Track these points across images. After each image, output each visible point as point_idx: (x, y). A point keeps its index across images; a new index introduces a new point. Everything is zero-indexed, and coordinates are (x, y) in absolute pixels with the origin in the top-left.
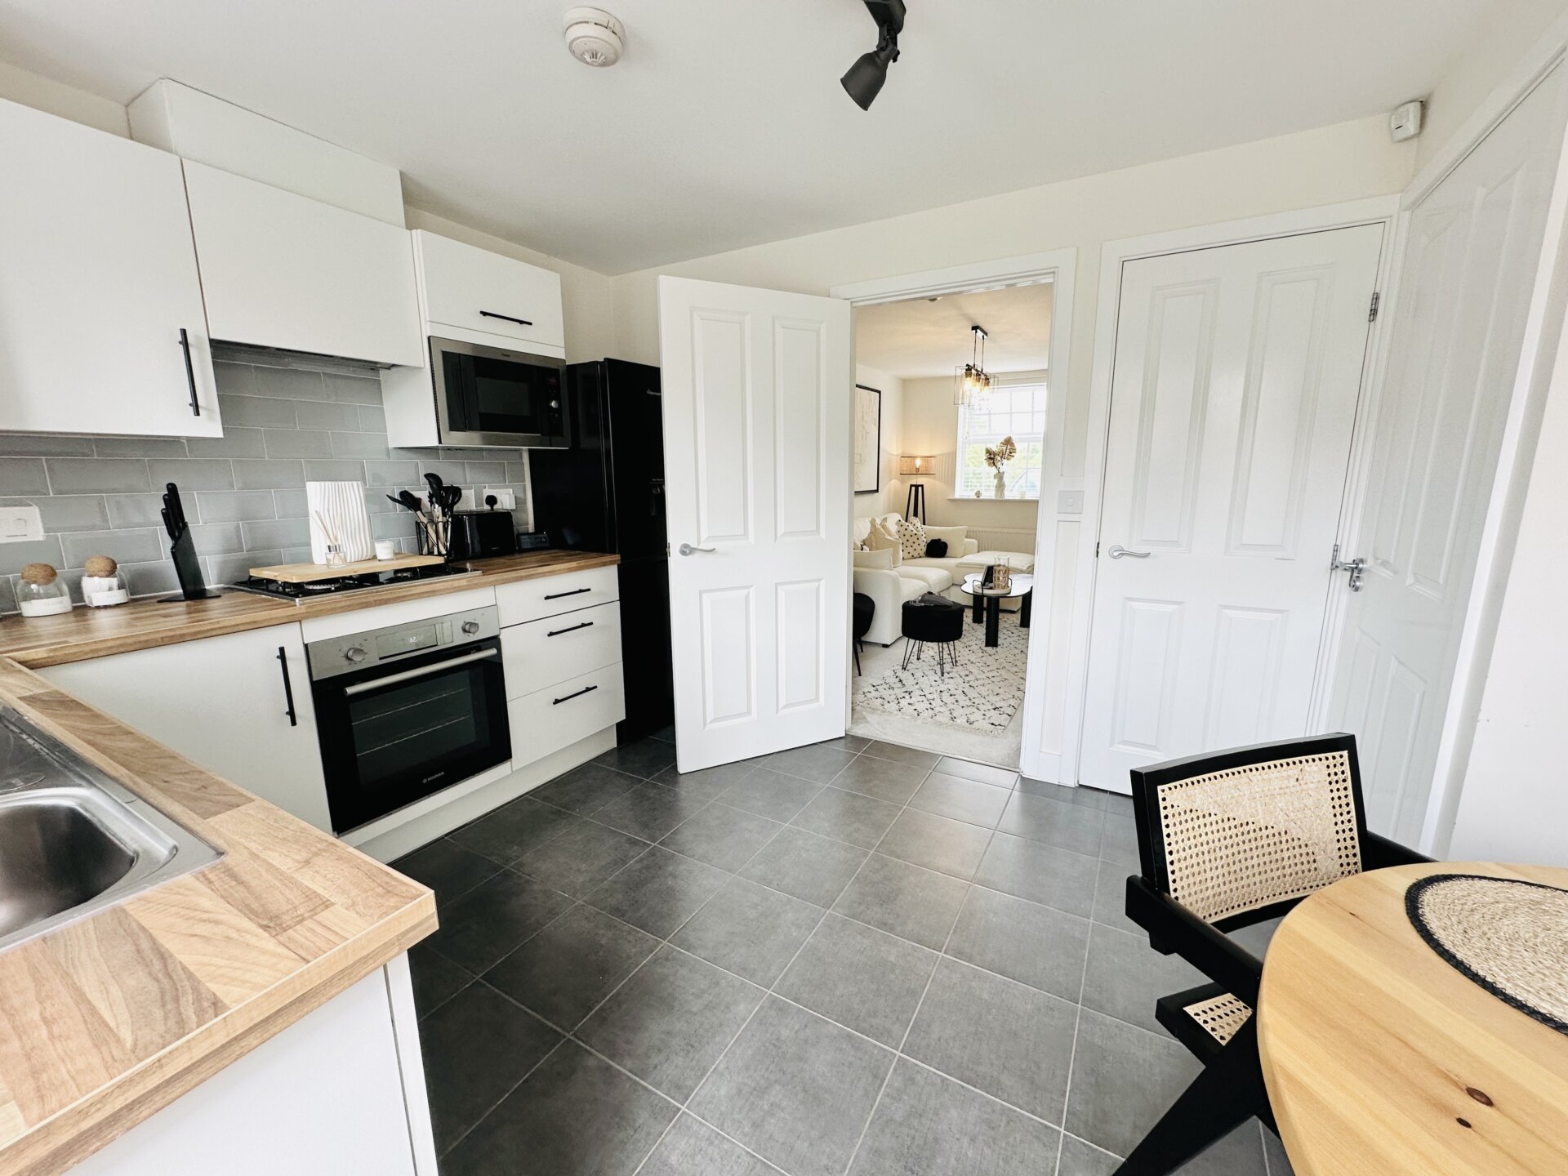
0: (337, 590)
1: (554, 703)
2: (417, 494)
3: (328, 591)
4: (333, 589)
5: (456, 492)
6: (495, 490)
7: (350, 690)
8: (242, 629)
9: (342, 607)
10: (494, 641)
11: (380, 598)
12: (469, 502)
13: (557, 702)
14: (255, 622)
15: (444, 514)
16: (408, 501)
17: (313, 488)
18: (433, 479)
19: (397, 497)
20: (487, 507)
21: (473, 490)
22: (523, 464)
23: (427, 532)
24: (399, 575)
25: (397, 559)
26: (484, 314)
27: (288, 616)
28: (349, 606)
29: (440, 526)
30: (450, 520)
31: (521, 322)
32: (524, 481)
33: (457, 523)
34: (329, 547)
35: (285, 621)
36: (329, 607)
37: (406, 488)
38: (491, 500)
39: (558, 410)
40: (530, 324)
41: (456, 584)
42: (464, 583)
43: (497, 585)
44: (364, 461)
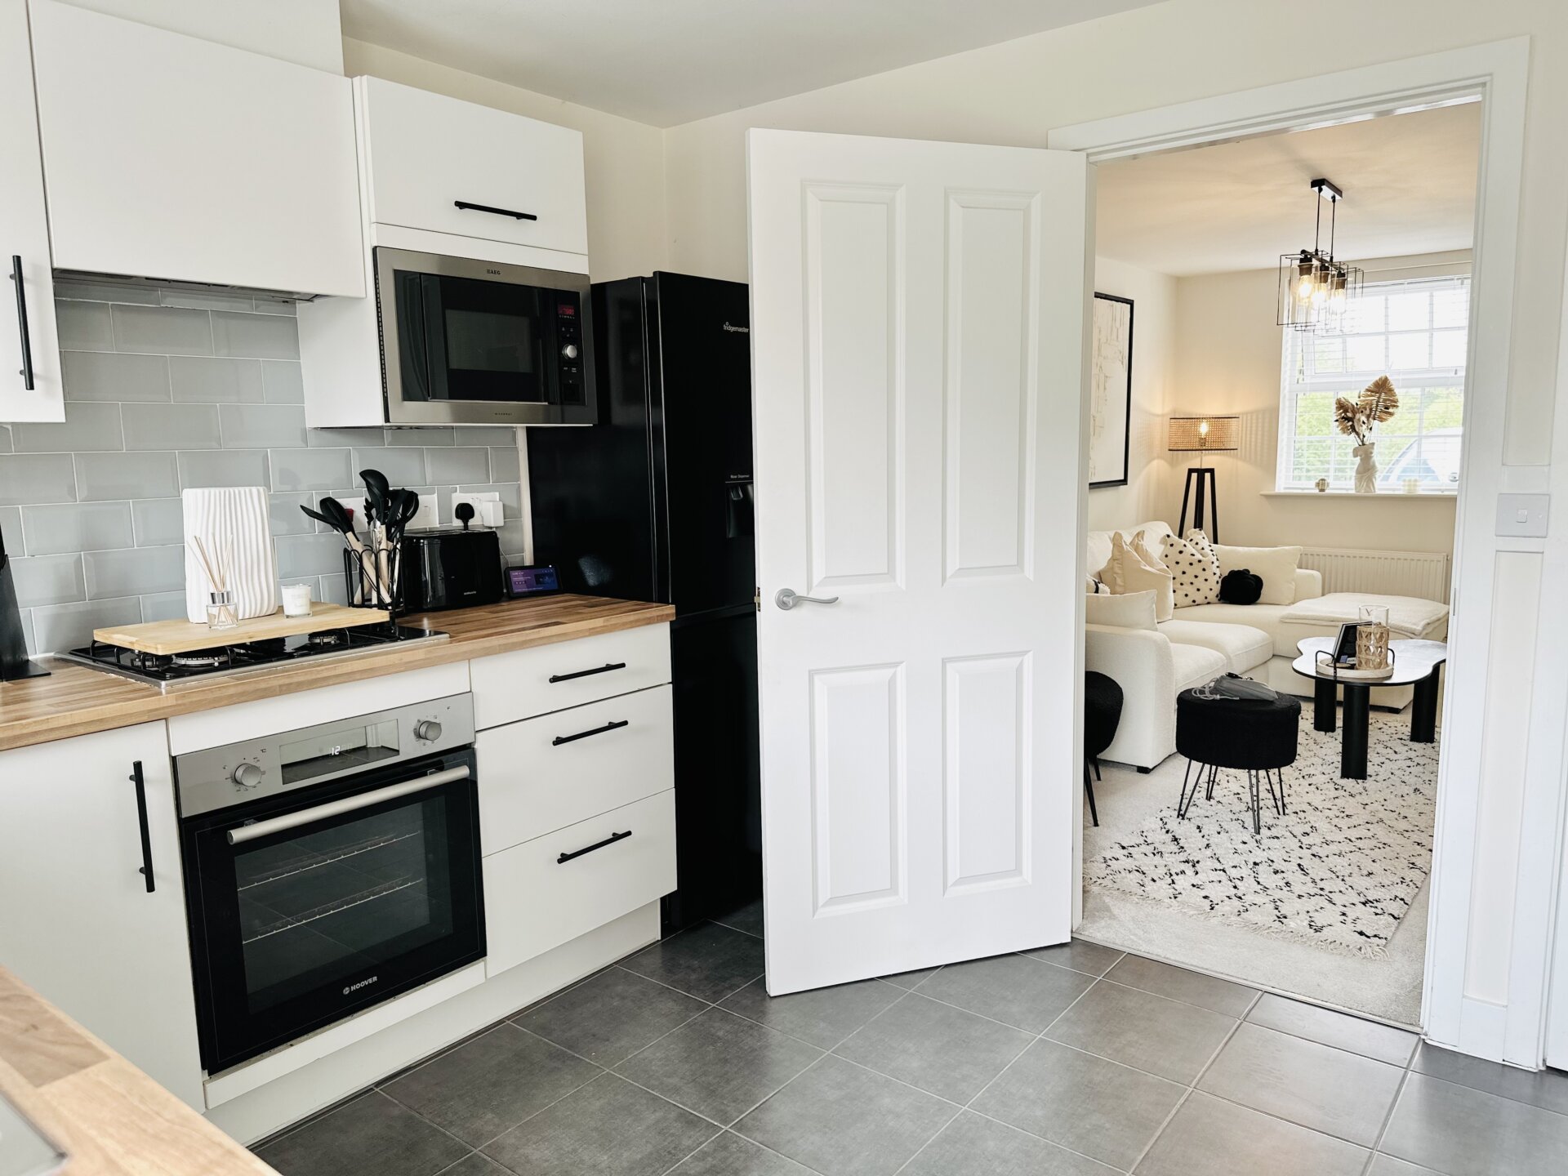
0: (223, 667)
1: (560, 861)
2: (346, 503)
3: (209, 669)
4: (216, 664)
5: (409, 501)
6: (475, 495)
7: (239, 835)
8: (82, 732)
9: (231, 696)
10: (465, 753)
11: (287, 681)
12: (431, 516)
13: (564, 858)
14: (101, 721)
15: (390, 538)
16: (334, 514)
17: (192, 498)
18: (373, 478)
19: (317, 509)
20: (458, 523)
21: (435, 495)
22: (516, 449)
23: (362, 567)
24: (318, 641)
25: (315, 614)
26: (461, 205)
27: (151, 711)
28: (242, 694)
29: (383, 556)
30: (398, 546)
31: (519, 216)
32: (518, 479)
33: (410, 550)
34: (213, 595)
35: (145, 718)
36: (210, 696)
37: (331, 494)
38: (465, 512)
39: (577, 362)
40: (534, 218)
41: (408, 657)
42: (420, 655)
43: (473, 658)
44: (269, 450)
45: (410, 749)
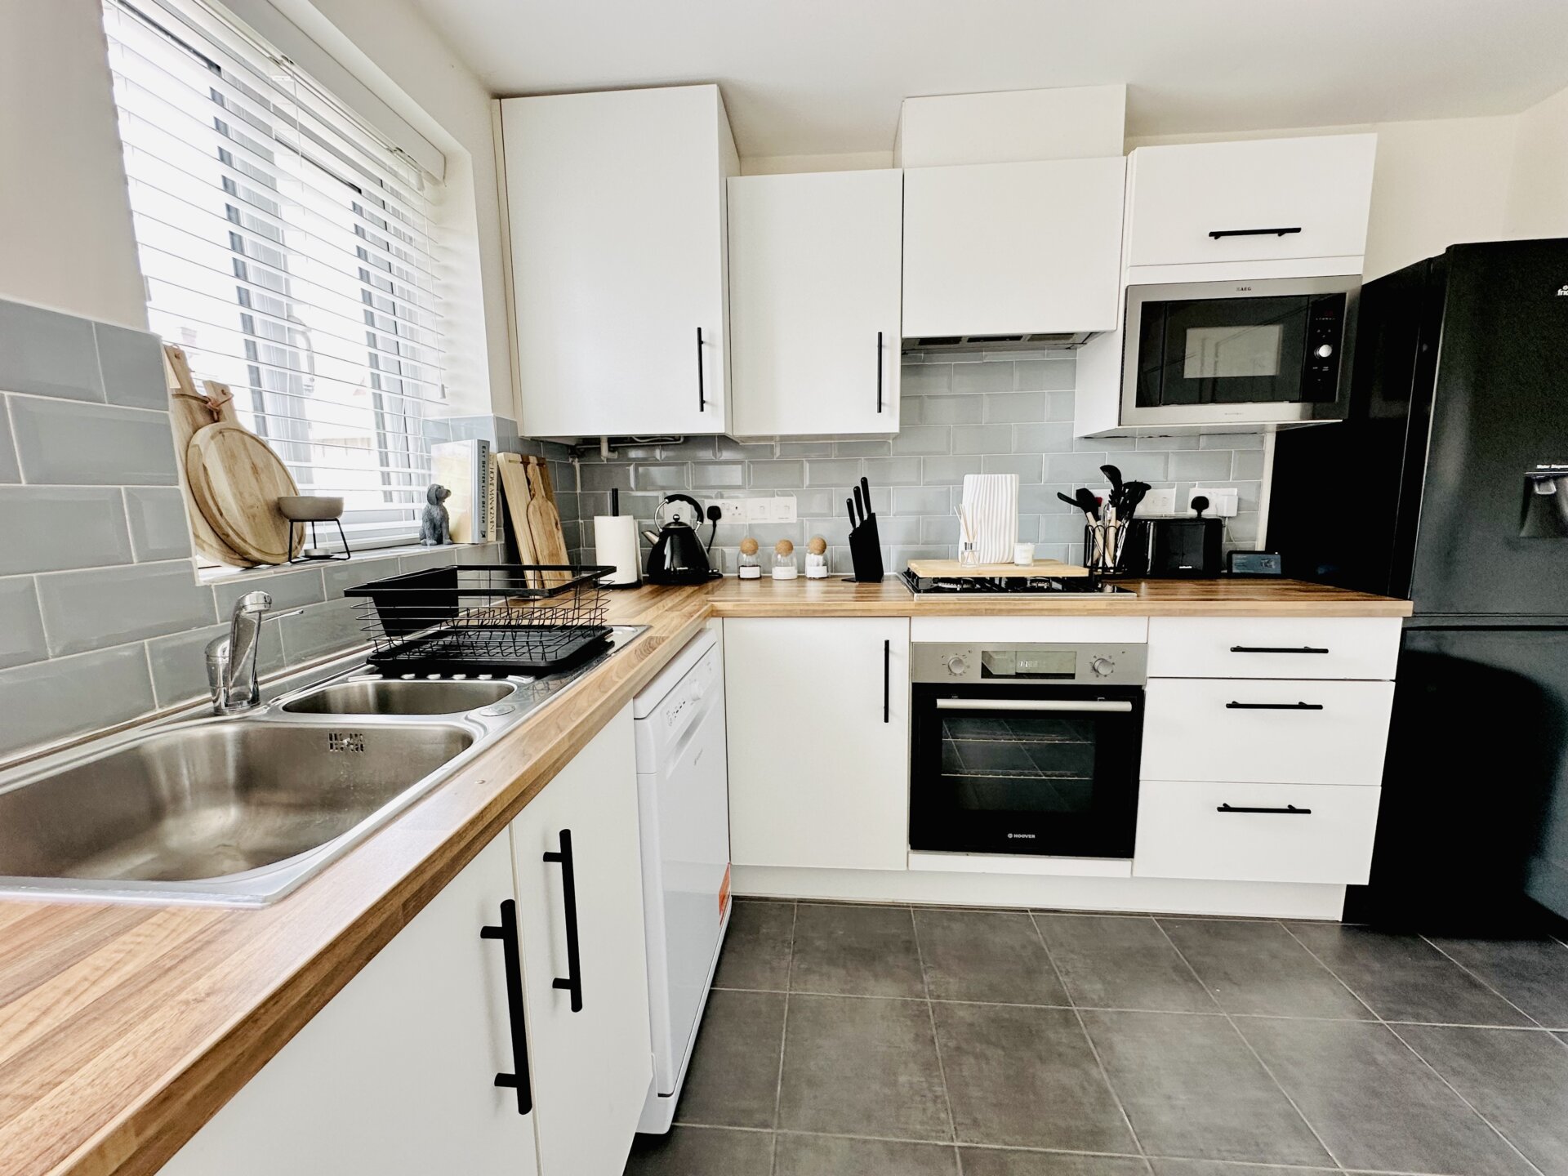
0: (963, 591)
1: (1220, 809)
2: (1097, 493)
3: (953, 591)
4: (958, 589)
5: (1139, 490)
6: (1209, 490)
7: (942, 703)
8: (859, 615)
9: (951, 610)
10: (1136, 695)
11: (992, 607)
12: (1158, 505)
13: (1226, 808)
14: (870, 610)
15: (1118, 518)
16: (1086, 501)
17: (969, 479)
18: (1112, 472)
19: (1074, 497)
20: (1193, 513)
21: (1175, 490)
22: (1262, 453)
23: (1094, 537)
24: (1035, 584)
25: (1034, 566)
26: (1216, 235)
27: (898, 610)
28: (958, 610)
29: (1112, 532)
30: (1126, 525)
31: (1281, 232)
32: (1261, 477)
33: (1137, 530)
34: (966, 544)
35: (895, 614)
36: (938, 607)
37: (1086, 486)
38: (1201, 503)
39: (1331, 360)
40: (1298, 230)
41: (1091, 605)
42: (1102, 605)
43: (1153, 616)
44: (1044, 455)
45: (1084, 678)
